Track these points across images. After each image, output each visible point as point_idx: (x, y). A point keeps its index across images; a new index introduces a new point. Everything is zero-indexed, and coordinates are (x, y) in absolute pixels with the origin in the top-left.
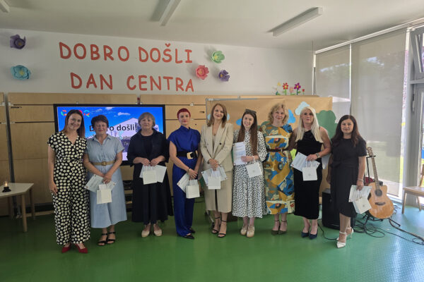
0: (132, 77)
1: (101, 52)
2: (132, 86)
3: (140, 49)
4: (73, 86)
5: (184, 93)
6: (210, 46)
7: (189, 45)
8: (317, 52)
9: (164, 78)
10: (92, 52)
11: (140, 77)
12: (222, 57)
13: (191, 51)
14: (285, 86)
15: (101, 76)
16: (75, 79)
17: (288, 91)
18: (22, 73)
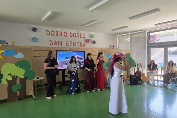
0: (68, 42)
1: (59, 34)
2: (68, 45)
3: (70, 33)
4: (50, 45)
5: (83, 47)
6: (90, 33)
7: (84, 32)
8: (118, 36)
9: (77, 42)
10: (56, 34)
11: (70, 42)
12: (94, 36)
13: (84, 34)
14: (110, 46)
15: (59, 41)
16: (51, 42)
17: (111, 47)
18: (35, 39)
